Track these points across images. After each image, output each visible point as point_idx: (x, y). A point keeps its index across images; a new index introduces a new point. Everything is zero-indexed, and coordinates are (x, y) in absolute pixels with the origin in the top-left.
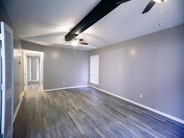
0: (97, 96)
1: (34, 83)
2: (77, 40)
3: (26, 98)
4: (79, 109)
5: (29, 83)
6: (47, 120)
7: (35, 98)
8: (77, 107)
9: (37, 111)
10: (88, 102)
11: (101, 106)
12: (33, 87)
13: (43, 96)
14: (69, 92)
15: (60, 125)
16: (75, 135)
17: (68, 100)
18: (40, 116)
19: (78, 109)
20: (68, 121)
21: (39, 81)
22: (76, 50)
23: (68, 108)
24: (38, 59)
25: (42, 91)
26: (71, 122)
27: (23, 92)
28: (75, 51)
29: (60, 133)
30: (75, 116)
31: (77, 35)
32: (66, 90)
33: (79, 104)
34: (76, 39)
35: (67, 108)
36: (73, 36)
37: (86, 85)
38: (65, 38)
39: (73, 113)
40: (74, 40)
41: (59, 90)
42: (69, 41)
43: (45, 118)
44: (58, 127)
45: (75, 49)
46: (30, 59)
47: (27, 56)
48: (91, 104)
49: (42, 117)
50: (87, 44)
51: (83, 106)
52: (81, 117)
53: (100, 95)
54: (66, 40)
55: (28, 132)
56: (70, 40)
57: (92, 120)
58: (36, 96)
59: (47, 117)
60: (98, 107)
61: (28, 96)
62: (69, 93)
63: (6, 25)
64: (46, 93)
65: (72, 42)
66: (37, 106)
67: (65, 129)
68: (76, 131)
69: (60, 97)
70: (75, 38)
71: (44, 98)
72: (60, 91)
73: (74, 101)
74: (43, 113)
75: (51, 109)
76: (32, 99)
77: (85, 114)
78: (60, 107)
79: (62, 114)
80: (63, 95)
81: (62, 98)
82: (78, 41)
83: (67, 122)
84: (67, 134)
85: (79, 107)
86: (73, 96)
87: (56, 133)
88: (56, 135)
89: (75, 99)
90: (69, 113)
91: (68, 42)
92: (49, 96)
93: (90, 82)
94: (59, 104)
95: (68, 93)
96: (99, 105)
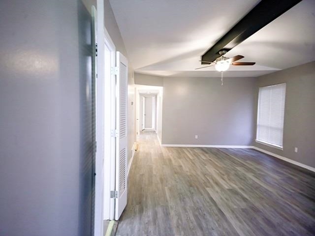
0: (278, 172)
1: (148, 132)
2: (229, 58)
3: (139, 152)
4: (231, 188)
5: (142, 131)
6: (170, 190)
7: (151, 153)
8: (226, 183)
9: (154, 173)
10: (252, 180)
11: (291, 195)
12: (148, 137)
13: (162, 154)
14: (207, 153)
15: (193, 205)
16: (224, 233)
17: (206, 167)
18: (159, 181)
19: (227, 187)
20: (208, 204)
21: (155, 130)
22: (224, 78)
23: (206, 181)
24: (154, 98)
25: (159, 146)
26: (214, 208)
27: (135, 143)
28: (222, 80)
29: (193, 218)
30: (221, 199)
31: (228, 50)
32: (201, 149)
33: (229, 180)
34: (225, 58)
35: (203, 180)
36: (220, 53)
37: (245, 145)
38: (201, 60)
39: (217, 192)
40: (220, 60)
41: (188, 147)
42: (210, 64)
43: (166, 186)
44: (190, 207)
45: (222, 76)
46: (144, 98)
47: (140, 94)
48: (261, 186)
49: (162, 183)
50: (253, 64)
51: (238, 184)
52: (235, 205)
53: (286, 172)
54: (202, 63)
55: (144, 199)
56: (213, 62)
57: (266, 219)
58: (152, 151)
59: (170, 186)
60: (282, 197)
61: (141, 150)
62: (207, 155)
63: (122, 55)
64: (167, 150)
65: (216, 65)
66: (154, 167)
67: (204, 216)
68: (226, 225)
69: (190, 158)
70: (224, 56)
71: (163, 156)
72: (189, 149)
73: (218, 172)
74: (163, 177)
75: (176, 175)
76: (147, 154)
77: (245, 201)
78: (191, 175)
79: (196, 188)
80: (195, 157)
81: (193, 161)
82: (230, 60)
83: (205, 205)
84: (207, 225)
85: (230, 185)
86: (217, 162)
87: (187, 215)
88: (187, 220)
89: (219, 167)
90: (207, 189)
91: (208, 65)
92: (171, 155)
93: (257, 140)
94: (188, 170)
95: (205, 156)
96: (286, 193)
